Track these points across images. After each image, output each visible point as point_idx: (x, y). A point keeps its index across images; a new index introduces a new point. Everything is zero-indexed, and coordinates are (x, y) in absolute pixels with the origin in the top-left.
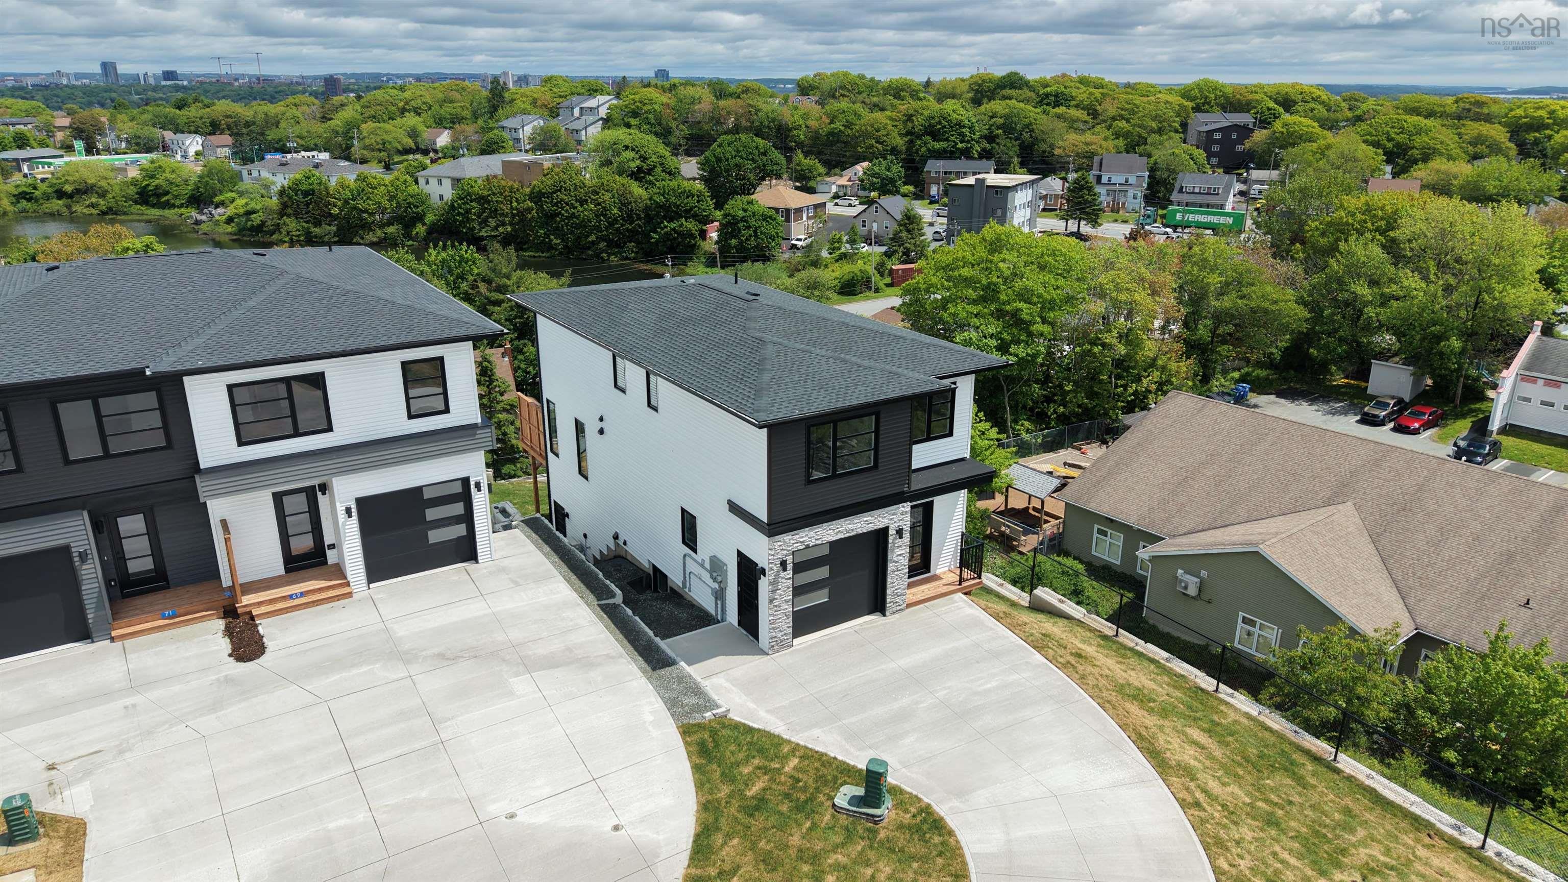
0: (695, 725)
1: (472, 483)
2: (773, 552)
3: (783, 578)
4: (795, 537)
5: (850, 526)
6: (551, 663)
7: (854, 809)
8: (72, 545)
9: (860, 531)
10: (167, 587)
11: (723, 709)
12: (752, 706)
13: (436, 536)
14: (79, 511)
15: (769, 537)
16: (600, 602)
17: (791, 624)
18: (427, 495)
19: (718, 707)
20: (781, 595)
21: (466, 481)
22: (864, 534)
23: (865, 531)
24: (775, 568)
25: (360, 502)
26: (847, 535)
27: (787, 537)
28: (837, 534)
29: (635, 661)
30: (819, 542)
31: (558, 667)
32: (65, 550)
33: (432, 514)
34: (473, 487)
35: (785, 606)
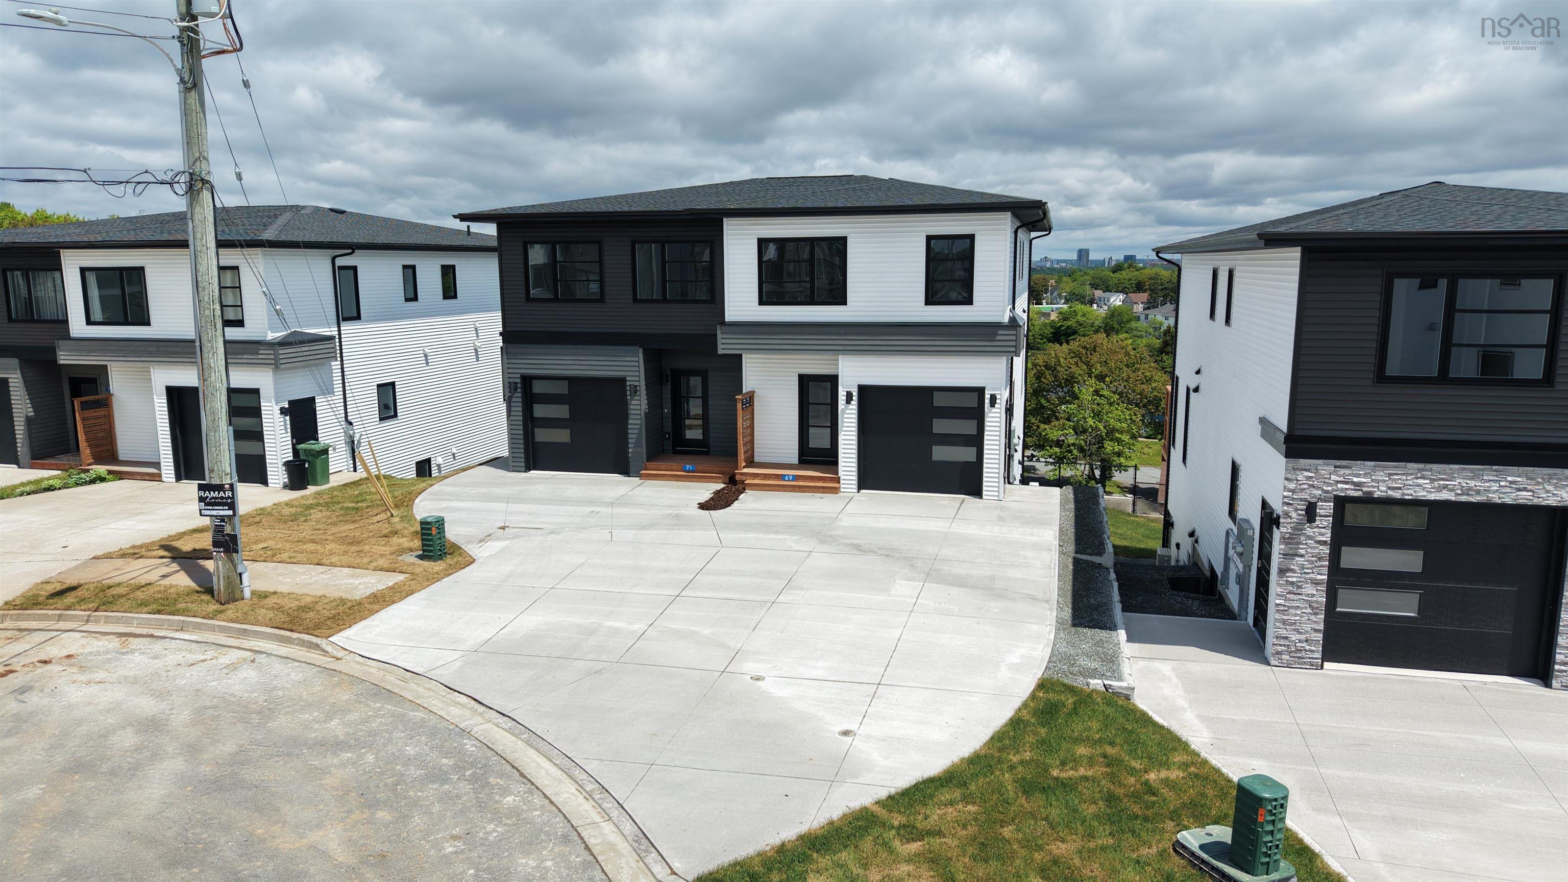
0: (1065, 685)
1: (987, 396)
2: (1292, 486)
3: (1310, 538)
4: (1342, 471)
5: (1472, 483)
6: (960, 582)
7: (1205, 856)
8: (628, 379)
9: (1496, 498)
10: (707, 453)
11: (1124, 684)
12: (1182, 703)
13: (941, 453)
14: (636, 348)
15: (1286, 457)
16: (1079, 556)
17: (1321, 627)
18: (939, 401)
19: (1120, 679)
20: (1302, 567)
21: (981, 391)
22: (1504, 506)
23: (1508, 500)
24: (1294, 515)
25: (862, 389)
26: (1464, 498)
27: (1325, 467)
28: (1440, 489)
29: (1060, 609)
30: (1397, 495)
31: (962, 586)
32: (622, 381)
33: (940, 426)
34: (987, 401)
35: (1309, 589)
